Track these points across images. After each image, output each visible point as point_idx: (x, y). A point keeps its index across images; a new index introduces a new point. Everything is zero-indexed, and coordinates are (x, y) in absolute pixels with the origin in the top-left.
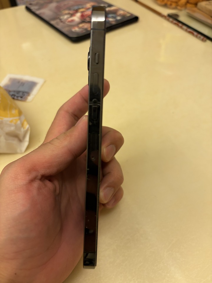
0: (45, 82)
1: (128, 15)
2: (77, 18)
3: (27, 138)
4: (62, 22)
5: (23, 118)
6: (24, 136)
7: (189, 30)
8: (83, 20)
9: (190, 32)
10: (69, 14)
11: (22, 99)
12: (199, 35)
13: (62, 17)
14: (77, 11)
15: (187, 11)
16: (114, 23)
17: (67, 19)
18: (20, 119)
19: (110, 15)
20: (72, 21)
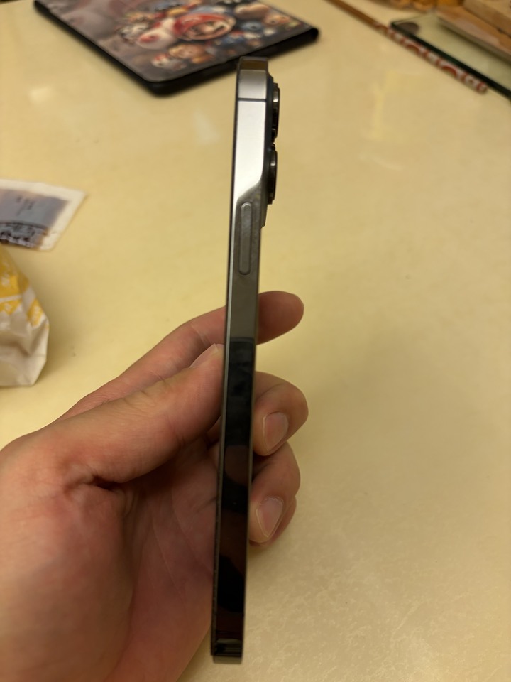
0: (86, 198)
1: (294, 24)
2: (164, 30)
3: (43, 349)
4: (126, 41)
5: (30, 296)
6: (35, 343)
7: (445, 63)
8: (180, 37)
9: (445, 69)
10: (143, 20)
11: (28, 243)
12: (469, 77)
13: (125, 30)
14: (164, 14)
15: (439, 14)
16: (257, 45)
17: (140, 34)
18: (22, 300)
19: (248, 25)
20: (153, 39)
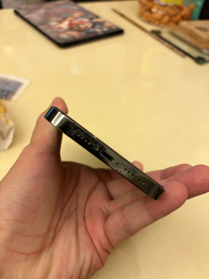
0: (31, 83)
1: (114, 28)
2: (65, 25)
3: (11, 136)
4: (50, 28)
5: (8, 115)
6: (8, 134)
8: (71, 28)
9: (171, 48)
10: (57, 21)
11: (7, 98)
13: (50, 24)
15: (169, 29)
16: (101, 34)
17: (55, 26)
18: (5, 116)
19: (97, 26)
20: (60, 28)
